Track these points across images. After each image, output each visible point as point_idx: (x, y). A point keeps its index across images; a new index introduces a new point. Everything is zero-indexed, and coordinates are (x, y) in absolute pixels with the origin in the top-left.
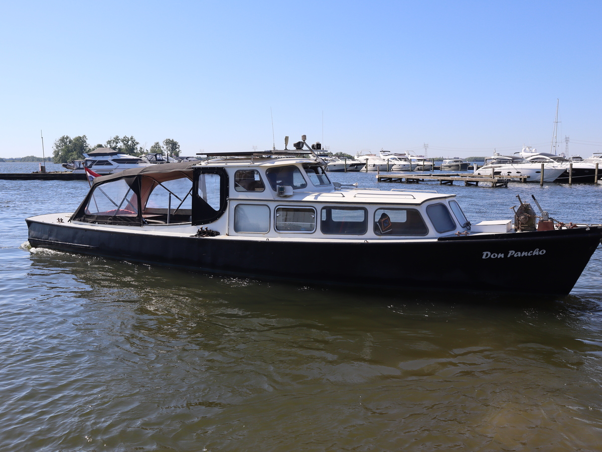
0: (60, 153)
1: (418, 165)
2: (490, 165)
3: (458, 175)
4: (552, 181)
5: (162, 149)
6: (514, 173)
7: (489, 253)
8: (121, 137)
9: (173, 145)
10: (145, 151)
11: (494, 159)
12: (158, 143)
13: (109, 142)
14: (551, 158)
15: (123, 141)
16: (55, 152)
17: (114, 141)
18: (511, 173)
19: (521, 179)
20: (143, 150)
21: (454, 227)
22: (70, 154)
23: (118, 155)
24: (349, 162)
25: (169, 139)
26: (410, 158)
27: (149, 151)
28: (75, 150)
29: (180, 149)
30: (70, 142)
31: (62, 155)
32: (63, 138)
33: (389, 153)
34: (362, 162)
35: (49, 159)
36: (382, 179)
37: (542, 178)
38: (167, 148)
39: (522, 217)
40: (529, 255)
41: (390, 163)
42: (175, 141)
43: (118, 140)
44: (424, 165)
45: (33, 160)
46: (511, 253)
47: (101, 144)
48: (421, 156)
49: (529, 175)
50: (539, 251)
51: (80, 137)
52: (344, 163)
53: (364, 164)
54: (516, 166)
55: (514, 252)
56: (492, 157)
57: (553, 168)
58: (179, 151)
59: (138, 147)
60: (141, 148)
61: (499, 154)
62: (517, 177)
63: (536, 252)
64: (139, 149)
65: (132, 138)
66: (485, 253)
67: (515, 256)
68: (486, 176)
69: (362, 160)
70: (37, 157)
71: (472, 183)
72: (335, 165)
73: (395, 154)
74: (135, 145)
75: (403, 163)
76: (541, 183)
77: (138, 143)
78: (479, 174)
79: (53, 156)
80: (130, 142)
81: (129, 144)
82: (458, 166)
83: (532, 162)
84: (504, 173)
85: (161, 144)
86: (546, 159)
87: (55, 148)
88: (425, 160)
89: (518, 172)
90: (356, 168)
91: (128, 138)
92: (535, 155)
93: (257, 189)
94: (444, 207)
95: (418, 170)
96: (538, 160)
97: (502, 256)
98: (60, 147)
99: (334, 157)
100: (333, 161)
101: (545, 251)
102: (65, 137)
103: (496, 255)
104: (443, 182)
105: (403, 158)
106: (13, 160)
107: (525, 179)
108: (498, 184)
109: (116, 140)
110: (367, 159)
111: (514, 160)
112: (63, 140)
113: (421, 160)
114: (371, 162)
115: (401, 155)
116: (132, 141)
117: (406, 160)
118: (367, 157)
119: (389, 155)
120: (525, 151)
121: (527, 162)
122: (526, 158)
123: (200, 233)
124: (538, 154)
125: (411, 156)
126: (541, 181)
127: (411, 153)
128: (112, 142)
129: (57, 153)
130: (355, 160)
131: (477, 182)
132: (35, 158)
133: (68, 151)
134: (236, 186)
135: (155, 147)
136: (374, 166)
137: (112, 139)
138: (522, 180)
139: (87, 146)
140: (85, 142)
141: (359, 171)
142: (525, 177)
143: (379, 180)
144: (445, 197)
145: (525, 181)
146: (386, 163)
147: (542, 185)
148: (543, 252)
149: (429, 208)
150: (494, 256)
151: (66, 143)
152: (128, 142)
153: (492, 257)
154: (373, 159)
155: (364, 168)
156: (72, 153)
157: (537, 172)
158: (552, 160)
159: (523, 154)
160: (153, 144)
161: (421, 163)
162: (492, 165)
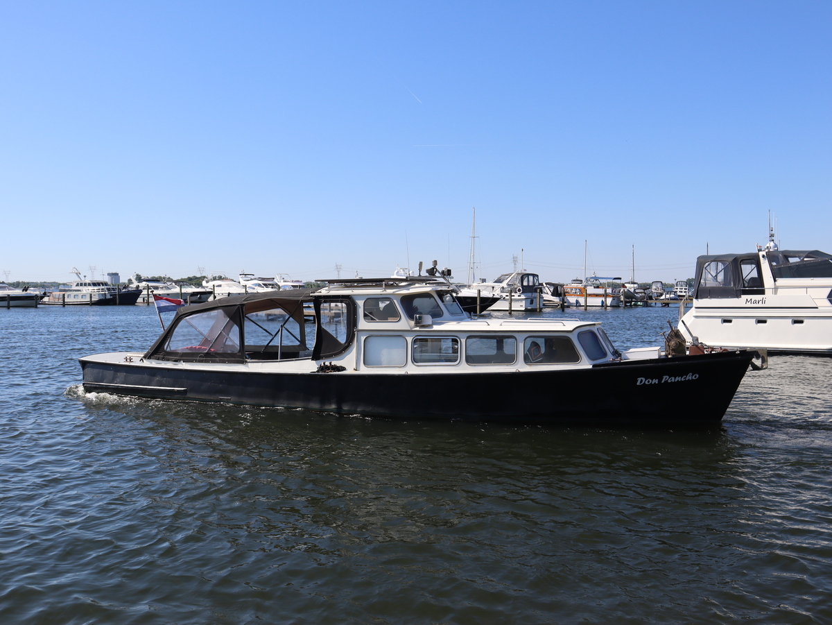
7: (644, 379)
21: (605, 355)
39: (673, 343)
40: (683, 379)
46: (665, 378)
50: (692, 375)
55: (668, 377)
63: (689, 377)
66: (639, 379)
67: (669, 381)
93: (390, 319)
94: (593, 334)
97: (657, 381)
101: (697, 376)
103: (651, 381)
123: (322, 368)
134: (365, 315)
144: (594, 324)
148: (695, 377)
149: (579, 335)
150: (649, 382)
153: (647, 383)
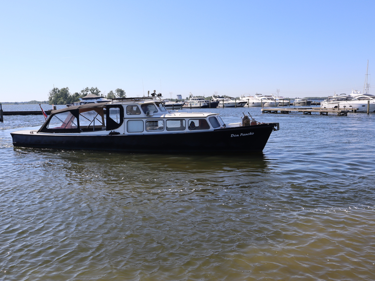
0: (53, 99)
1: (280, 103)
2: (332, 102)
3: (311, 108)
4: (373, 111)
5: (114, 95)
6: (348, 107)
8: (90, 88)
9: (121, 92)
10: (104, 97)
11: (334, 98)
12: (112, 91)
13: (82, 91)
14: (371, 97)
15: (91, 90)
16: (50, 98)
17: (85, 91)
18: (345, 106)
19: (352, 110)
20: (103, 96)
22: (59, 99)
23: (100, 99)
24: (238, 101)
25: (119, 89)
26: (275, 98)
27: (107, 97)
28: (62, 97)
29: (126, 95)
30: (59, 91)
31: (54, 100)
32: (54, 89)
33: (261, 95)
34: (245, 101)
35: (45, 102)
36: (265, 112)
37: (368, 110)
38: (118, 94)
41: (263, 101)
42: (122, 90)
43: (88, 90)
44: (284, 103)
45: (35, 103)
47: (77, 92)
48: (281, 97)
49: (358, 108)
51: (65, 89)
52: (235, 102)
53: (247, 102)
54: (349, 102)
56: (333, 97)
57: (373, 103)
58: (125, 96)
59: (100, 94)
60: (102, 95)
61: (337, 95)
62: (350, 109)
64: (100, 95)
65: (96, 89)
68: (330, 109)
69: (244, 100)
70: (38, 101)
71: (324, 113)
72: (229, 103)
73: (265, 96)
74: (98, 93)
75: (270, 101)
76: (368, 113)
77: (100, 92)
78: (325, 108)
79: (49, 100)
80: (95, 91)
81: (95, 92)
82: (304, 103)
83: (359, 100)
84: (341, 107)
85: (114, 92)
86: (368, 98)
87: (50, 95)
88: (284, 100)
89: (350, 106)
90: (241, 105)
91: (94, 88)
92: (361, 95)
95: (280, 105)
96: (363, 99)
98: (52, 94)
99: (227, 99)
100: (227, 100)
102: (56, 88)
104: (305, 113)
105: (270, 99)
106: (23, 103)
107: (355, 111)
108: (341, 114)
109: (87, 90)
110: (249, 99)
111: (348, 99)
112: (54, 90)
113: (282, 99)
114: (251, 101)
115: (269, 96)
116: (96, 90)
117: (272, 99)
118: (248, 98)
119: (261, 96)
120: (354, 93)
121: (356, 100)
122: (355, 97)
124: (362, 95)
125: (275, 97)
126: (368, 111)
127: (275, 95)
128: (84, 91)
129: (51, 99)
130: (240, 100)
131: (327, 112)
132: (37, 101)
133: (58, 97)
135: (110, 94)
136: (253, 104)
137: (85, 89)
138: (354, 111)
139: (69, 94)
140: (68, 91)
141: (243, 107)
142: (356, 109)
143: (263, 112)
145: (355, 112)
146: (260, 101)
147: (368, 114)
151: (56, 92)
152: (94, 91)
154: (252, 99)
155: (246, 105)
156: (60, 98)
157: (363, 106)
158: (371, 98)
159: (352, 95)
160: (109, 92)
161: (282, 101)
162: (334, 102)
